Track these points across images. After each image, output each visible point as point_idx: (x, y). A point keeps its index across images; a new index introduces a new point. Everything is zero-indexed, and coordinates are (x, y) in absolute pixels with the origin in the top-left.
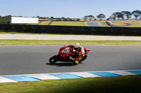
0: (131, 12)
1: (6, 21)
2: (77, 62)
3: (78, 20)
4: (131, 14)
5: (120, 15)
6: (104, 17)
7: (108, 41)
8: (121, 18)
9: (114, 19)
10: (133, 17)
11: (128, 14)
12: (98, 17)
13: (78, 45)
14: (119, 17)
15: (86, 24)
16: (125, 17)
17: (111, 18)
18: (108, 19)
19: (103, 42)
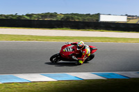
1: (95, 19)
2: (81, 62)
13: (81, 43)
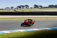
0: (24, 6)
2: (31, 25)
3: (3, 9)
4: (24, 7)
5: (20, 7)
6: (13, 8)
7: (15, 18)
8: (20, 8)
9: (17, 8)
10: (25, 8)
11: (23, 6)
12: (11, 8)
14: (19, 8)
15: (6, 11)
16: (22, 8)
17: (16, 8)
18: (15, 9)
19: (13, 18)
